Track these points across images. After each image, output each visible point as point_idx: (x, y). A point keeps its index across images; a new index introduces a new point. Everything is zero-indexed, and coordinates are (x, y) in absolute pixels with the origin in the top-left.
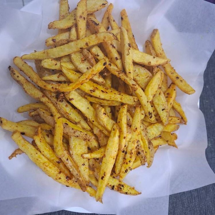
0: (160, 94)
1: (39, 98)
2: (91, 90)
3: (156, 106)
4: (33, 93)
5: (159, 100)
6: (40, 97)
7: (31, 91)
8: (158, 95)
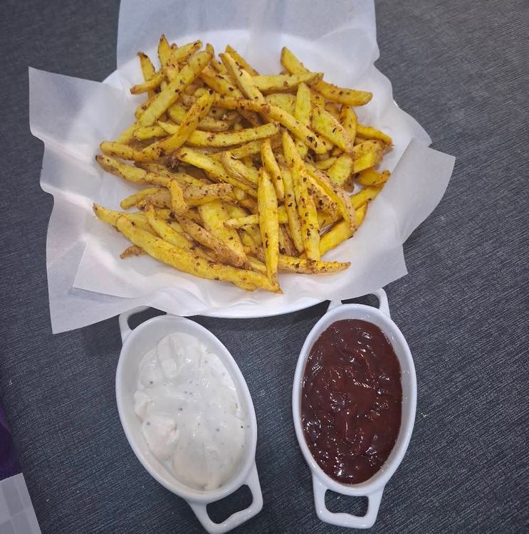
0: (319, 113)
1: (144, 179)
2: (208, 139)
3: (322, 132)
4: (133, 174)
5: (322, 122)
6: (143, 176)
7: (130, 174)
8: (316, 114)
